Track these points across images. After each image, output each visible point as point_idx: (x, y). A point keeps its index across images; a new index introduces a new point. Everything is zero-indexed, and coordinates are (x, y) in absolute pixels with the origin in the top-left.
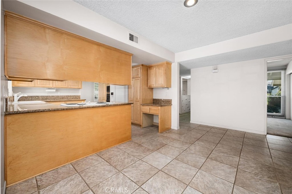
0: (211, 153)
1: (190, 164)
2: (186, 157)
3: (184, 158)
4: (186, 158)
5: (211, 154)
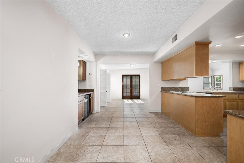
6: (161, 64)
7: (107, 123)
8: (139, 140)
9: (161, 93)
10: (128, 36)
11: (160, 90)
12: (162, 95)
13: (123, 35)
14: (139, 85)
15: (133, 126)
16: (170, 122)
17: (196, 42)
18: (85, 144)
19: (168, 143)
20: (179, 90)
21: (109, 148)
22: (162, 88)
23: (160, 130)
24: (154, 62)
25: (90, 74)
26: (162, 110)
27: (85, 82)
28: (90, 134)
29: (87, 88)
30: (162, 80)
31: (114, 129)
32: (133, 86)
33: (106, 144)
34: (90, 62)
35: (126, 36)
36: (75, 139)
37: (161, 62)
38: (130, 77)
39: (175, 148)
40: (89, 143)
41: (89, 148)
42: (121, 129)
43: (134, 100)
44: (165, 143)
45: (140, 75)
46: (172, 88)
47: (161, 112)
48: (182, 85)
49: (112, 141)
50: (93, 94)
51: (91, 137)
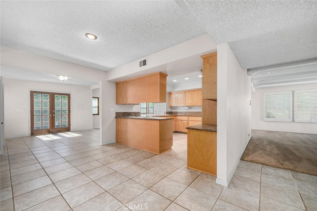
6: (115, 85)
8: (119, 177)
9: (115, 119)
10: (94, 39)
11: (115, 116)
12: (116, 121)
14: (67, 110)
16: (133, 149)
17: (160, 72)
19: (146, 168)
20: (133, 115)
22: (116, 113)
23: (129, 159)
24: (109, 81)
26: (116, 140)
30: (116, 104)
35: (91, 37)
37: (116, 83)
38: (49, 96)
39: (154, 169)
44: (144, 168)
45: (70, 94)
46: (126, 113)
47: (115, 142)
48: (135, 109)
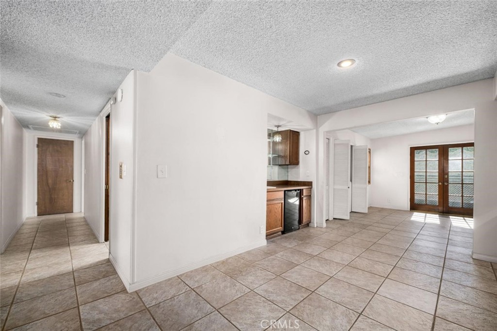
0: (302, 301)
1: (345, 283)
2: (355, 295)
3: (357, 294)
4: (354, 293)
5: (302, 299)
7: (321, 248)
10: (351, 65)
13: (339, 64)
15: (370, 271)
18: (259, 264)
21: (285, 284)
25: (306, 153)
27: (298, 168)
28: (277, 255)
29: (301, 179)
31: (324, 262)
32: (450, 178)
33: (286, 277)
34: (306, 130)
36: (253, 254)
38: (438, 152)
40: (265, 265)
41: (260, 271)
42: (337, 266)
43: (450, 217)
49: (300, 277)
50: (311, 191)
51: (274, 259)
